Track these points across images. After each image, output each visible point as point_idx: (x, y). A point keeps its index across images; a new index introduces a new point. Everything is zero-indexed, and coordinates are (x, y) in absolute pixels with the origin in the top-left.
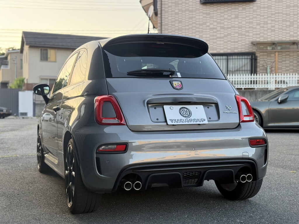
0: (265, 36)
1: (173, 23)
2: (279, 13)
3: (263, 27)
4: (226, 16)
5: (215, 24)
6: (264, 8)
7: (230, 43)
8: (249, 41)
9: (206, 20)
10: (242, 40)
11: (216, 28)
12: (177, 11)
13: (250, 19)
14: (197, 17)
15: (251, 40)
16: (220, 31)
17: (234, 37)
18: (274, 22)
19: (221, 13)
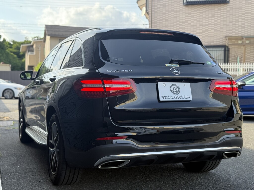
0: (237, 32)
1: (161, 21)
2: (248, 13)
3: (235, 25)
4: (204, 16)
5: (195, 22)
6: (236, 9)
7: (207, 37)
8: (223, 36)
9: (188, 19)
10: (217, 35)
11: (196, 26)
12: (164, 11)
13: (224, 18)
14: (181, 16)
15: (225, 35)
16: (199, 27)
17: (211, 32)
18: (244, 20)
19: (201, 13)
